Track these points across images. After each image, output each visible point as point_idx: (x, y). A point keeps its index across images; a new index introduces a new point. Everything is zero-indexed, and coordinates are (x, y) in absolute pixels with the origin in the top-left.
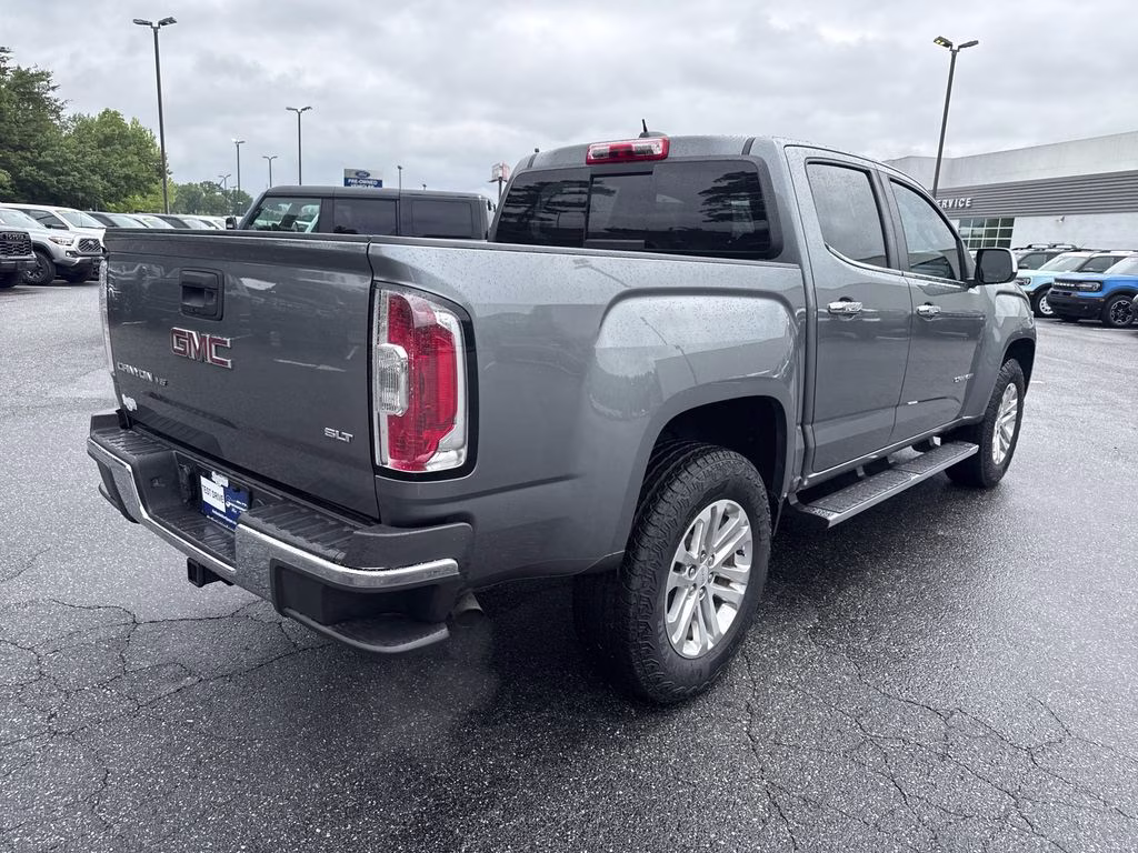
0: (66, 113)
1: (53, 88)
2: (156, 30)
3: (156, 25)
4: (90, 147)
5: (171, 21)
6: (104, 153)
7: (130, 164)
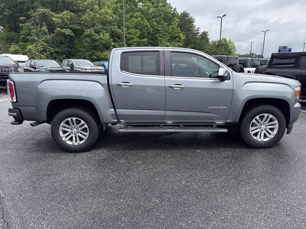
0: (210, 41)
1: (208, 35)
2: (222, 18)
3: (222, 17)
4: (214, 48)
5: (225, 15)
6: (217, 49)
7: (222, 51)
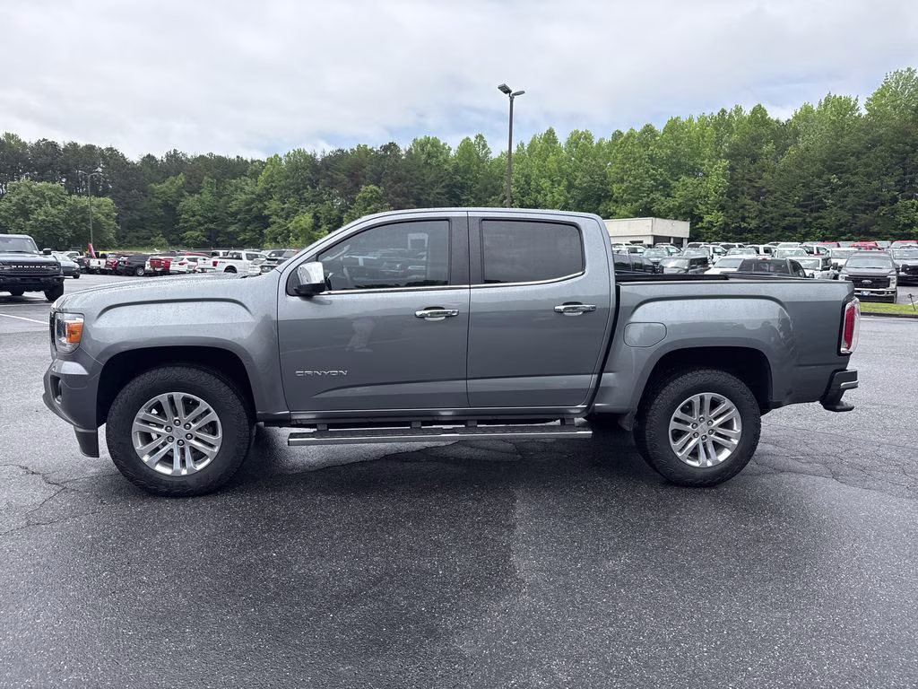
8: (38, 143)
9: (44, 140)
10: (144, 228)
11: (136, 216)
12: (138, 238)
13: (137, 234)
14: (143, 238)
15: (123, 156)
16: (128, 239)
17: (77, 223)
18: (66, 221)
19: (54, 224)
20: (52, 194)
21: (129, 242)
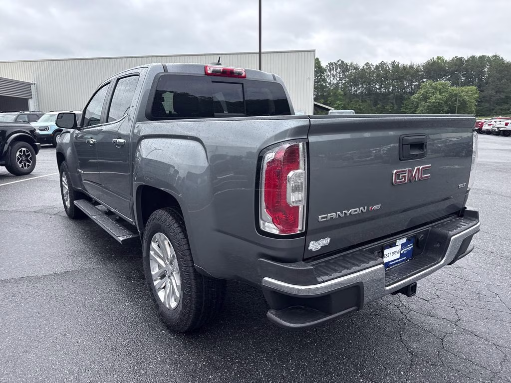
8: (453, 60)
9: (456, 57)
10: (507, 104)
11: (503, 96)
12: (501, 110)
13: (501, 107)
14: (505, 110)
15: (502, 59)
16: (495, 111)
17: (452, 102)
18: (446, 102)
19: (439, 104)
20: (441, 87)
21: (496, 112)
